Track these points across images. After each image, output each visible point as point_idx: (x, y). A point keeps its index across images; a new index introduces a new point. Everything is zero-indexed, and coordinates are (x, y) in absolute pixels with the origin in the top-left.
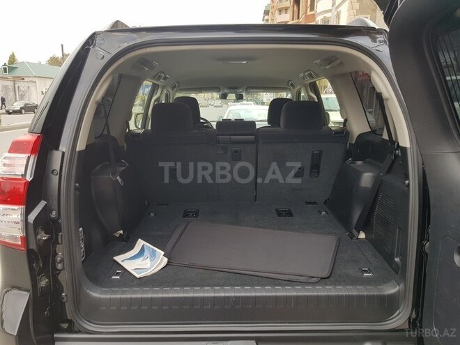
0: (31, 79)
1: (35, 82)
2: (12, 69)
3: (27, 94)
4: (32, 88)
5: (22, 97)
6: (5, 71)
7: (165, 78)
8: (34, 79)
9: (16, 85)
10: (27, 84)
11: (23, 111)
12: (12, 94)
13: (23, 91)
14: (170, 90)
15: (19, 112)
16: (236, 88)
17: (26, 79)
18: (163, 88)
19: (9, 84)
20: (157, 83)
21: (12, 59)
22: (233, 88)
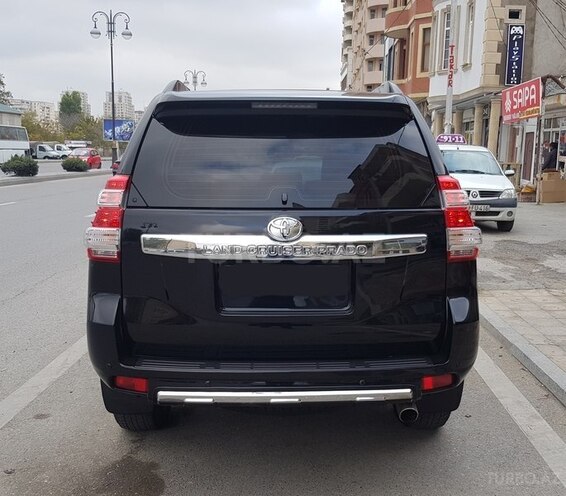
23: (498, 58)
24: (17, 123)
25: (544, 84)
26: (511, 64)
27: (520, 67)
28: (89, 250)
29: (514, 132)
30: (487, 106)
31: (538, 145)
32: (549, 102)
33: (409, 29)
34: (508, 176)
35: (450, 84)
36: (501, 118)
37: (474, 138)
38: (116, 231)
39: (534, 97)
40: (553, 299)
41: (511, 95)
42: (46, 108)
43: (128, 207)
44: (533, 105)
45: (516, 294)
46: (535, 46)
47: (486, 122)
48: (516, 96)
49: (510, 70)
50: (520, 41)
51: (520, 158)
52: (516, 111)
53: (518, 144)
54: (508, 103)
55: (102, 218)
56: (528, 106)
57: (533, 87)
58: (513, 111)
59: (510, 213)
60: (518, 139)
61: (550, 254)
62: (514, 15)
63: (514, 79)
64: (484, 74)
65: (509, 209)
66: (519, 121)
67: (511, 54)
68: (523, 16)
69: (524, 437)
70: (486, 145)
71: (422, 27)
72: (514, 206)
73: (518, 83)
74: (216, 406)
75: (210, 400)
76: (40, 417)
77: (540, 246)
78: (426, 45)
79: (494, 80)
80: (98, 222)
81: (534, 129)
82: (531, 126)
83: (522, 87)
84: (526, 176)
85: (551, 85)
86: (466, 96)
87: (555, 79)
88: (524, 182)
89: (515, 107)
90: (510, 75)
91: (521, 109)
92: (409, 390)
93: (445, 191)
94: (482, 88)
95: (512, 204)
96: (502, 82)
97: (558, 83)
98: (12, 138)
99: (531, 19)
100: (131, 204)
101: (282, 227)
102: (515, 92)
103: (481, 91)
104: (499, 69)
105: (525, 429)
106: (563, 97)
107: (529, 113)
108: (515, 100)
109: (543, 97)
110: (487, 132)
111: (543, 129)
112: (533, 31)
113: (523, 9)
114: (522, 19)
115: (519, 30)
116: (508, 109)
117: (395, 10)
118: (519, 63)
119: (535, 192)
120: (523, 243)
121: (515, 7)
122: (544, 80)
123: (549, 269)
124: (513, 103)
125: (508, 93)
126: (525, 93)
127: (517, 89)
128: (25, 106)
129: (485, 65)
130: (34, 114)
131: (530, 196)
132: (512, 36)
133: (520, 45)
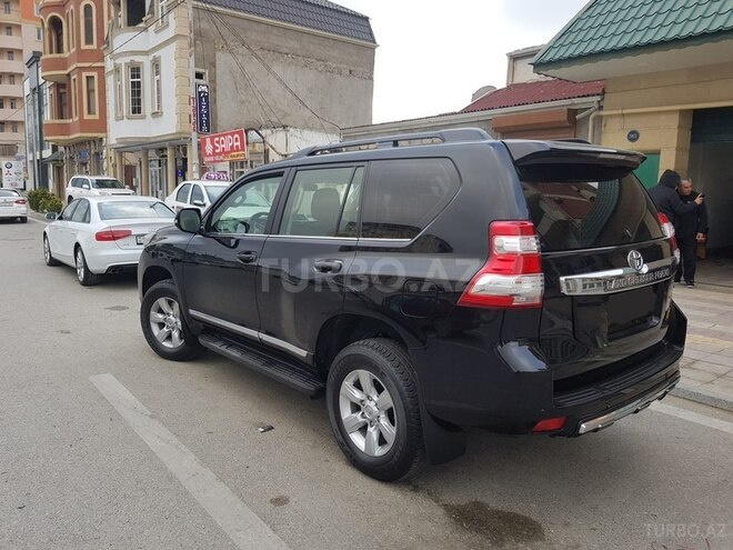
23: (190, 110)
25: (247, 134)
26: (201, 116)
27: (208, 118)
33: (69, 75)
39: (239, 144)
41: (212, 140)
44: (238, 150)
46: (218, 103)
48: (218, 142)
49: (201, 121)
50: (207, 98)
52: (219, 154)
54: (209, 148)
56: (232, 151)
57: (236, 136)
58: (215, 154)
62: (199, 76)
63: (205, 128)
64: (180, 122)
67: (201, 108)
68: (206, 76)
71: (85, 74)
78: (90, 91)
79: (189, 127)
81: (227, 169)
83: (222, 135)
89: (217, 151)
90: (201, 124)
91: (225, 153)
94: (178, 133)
99: (213, 80)
102: (217, 139)
103: (176, 136)
106: (257, 145)
107: (234, 156)
108: (217, 145)
112: (215, 90)
113: (206, 72)
114: (206, 80)
115: (204, 88)
116: (209, 152)
117: (52, 56)
118: (207, 115)
121: (199, 70)
122: (246, 131)
124: (215, 148)
125: (208, 140)
126: (228, 141)
127: (218, 136)
129: (180, 115)
132: (200, 93)
133: (207, 100)
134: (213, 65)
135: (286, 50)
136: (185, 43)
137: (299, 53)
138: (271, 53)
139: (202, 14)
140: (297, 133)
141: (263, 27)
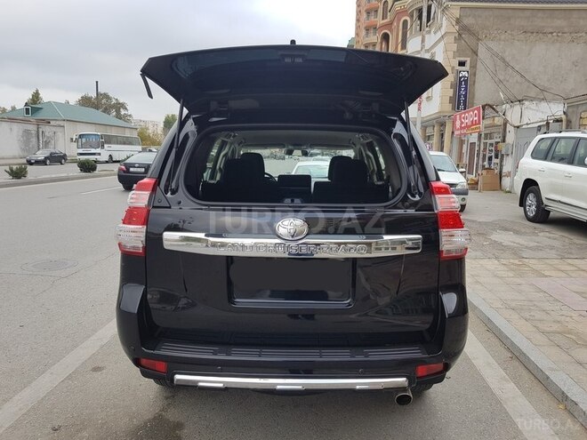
0: (57, 123)
1: (63, 126)
2: (36, 110)
3: (53, 142)
4: (60, 134)
5: (46, 144)
6: (27, 113)
7: (234, 136)
8: (61, 123)
9: (41, 130)
10: (54, 129)
11: (48, 162)
12: (34, 140)
13: (48, 137)
14: (237, 146)
15: (43, 163)
16: (301, 145)
17: (52, 123)
18: (231, 144)
19: (32, 128)
20: (226, 140)
21: (36, 97)
22: (298, 145)
23: (451, 93)
24: (135, 135)
25: (484, 110)
26: (460, 97)
27: (466, 99)
28: (120, 244)
29: (462, 142)
30: (443, 125)
31: (479, 151)
32: (487, 122)
34: (461, 172)
35: (419, 110)
36: (453, 132)
37: (434, 146)
38: (142, 229)
39: (476, 118)
40: (503, 267)
41: (460, 117)
42: (155, 125)
43: (154, 207)
44: (476, 124)
45: (473, 262)
46: (476, 85)
47: (442, 135)
48: (464, 118)
49: (459, 101)
50: (466, 81)
51: (466, 160)
52: (464, 128)
53: (464, 150)
54: (458, 123)
55: (131, 216)
56: (472, 125)
57: (476, 112)
58: (461, 128)
59: (463, 199)
60: (465, 147)
61: (494, 230)
62: (462, 64)
63: (462, 106)
64: (441, 103)
65: (463, 196)
66: (465, 135)
67: (460, 90)
68: (468, 64)
69: (498, 402)
70: (442, 150)
72: (467, 194)
73: (465, 109)
74: (226, 390)
75: (221, 385)
76: (97, 369)
77: (486, 223)
79: (448, 107)
80: (128, 220)
81: (476, 140)
82: (474, 138)
83: (467, 112)
84: (470, 172)
85: (488, 111)
86: (428, 118)
87: (491, 107)
88: (470, 177)
89: (463, 125)
90: (459, 104)
91: (468, 127)
92: (404, 379)
93: (437, 196)
94: (440, 112)
95: (465, 193)
96: (453, 109)
97: (493, 109)
98: (130, 144)
99: (474, 66)
100: (157, 204)
101: (289, 227)
102: (463, 116)
103: (437, 115)
104: (451, 100)
105: (497, 392)
106: (496, 118)
107: (473, 129)
108: (463, 120)
109: (483, 118)
110: (442, 142)
111: (483, 141)
112: (475, 75)
113: (468, 60)
114: (467, 67)
115: (465, 74)
116: (458, 126)
118: (465, 96)
119: (477, 183)
120: (473, 221)
121: (462, 59)
122: (484, 107)
123: (495, 242)
124: (462, 123)
125: (458, 116)
126: (470, 116)
127: (465, 113)
128: (142, 124)
129: (442, 97)
130: (147, 129)
131: (474, 185)
132: (460, 78)
133: (466, 84)
134: (475, 53)
135: (551, 30)
136: (451, 38)
137: (566, 30)
138: (534, 35)
139: (469, 12)
140: (533, 105)
141: (528, 13)
